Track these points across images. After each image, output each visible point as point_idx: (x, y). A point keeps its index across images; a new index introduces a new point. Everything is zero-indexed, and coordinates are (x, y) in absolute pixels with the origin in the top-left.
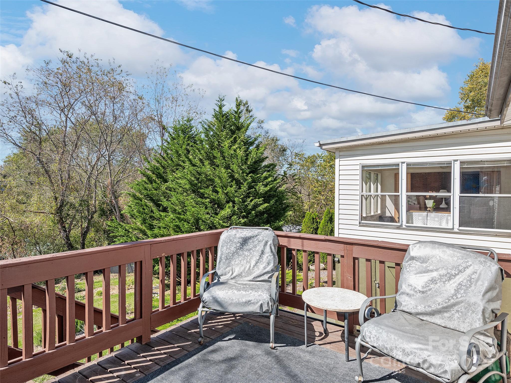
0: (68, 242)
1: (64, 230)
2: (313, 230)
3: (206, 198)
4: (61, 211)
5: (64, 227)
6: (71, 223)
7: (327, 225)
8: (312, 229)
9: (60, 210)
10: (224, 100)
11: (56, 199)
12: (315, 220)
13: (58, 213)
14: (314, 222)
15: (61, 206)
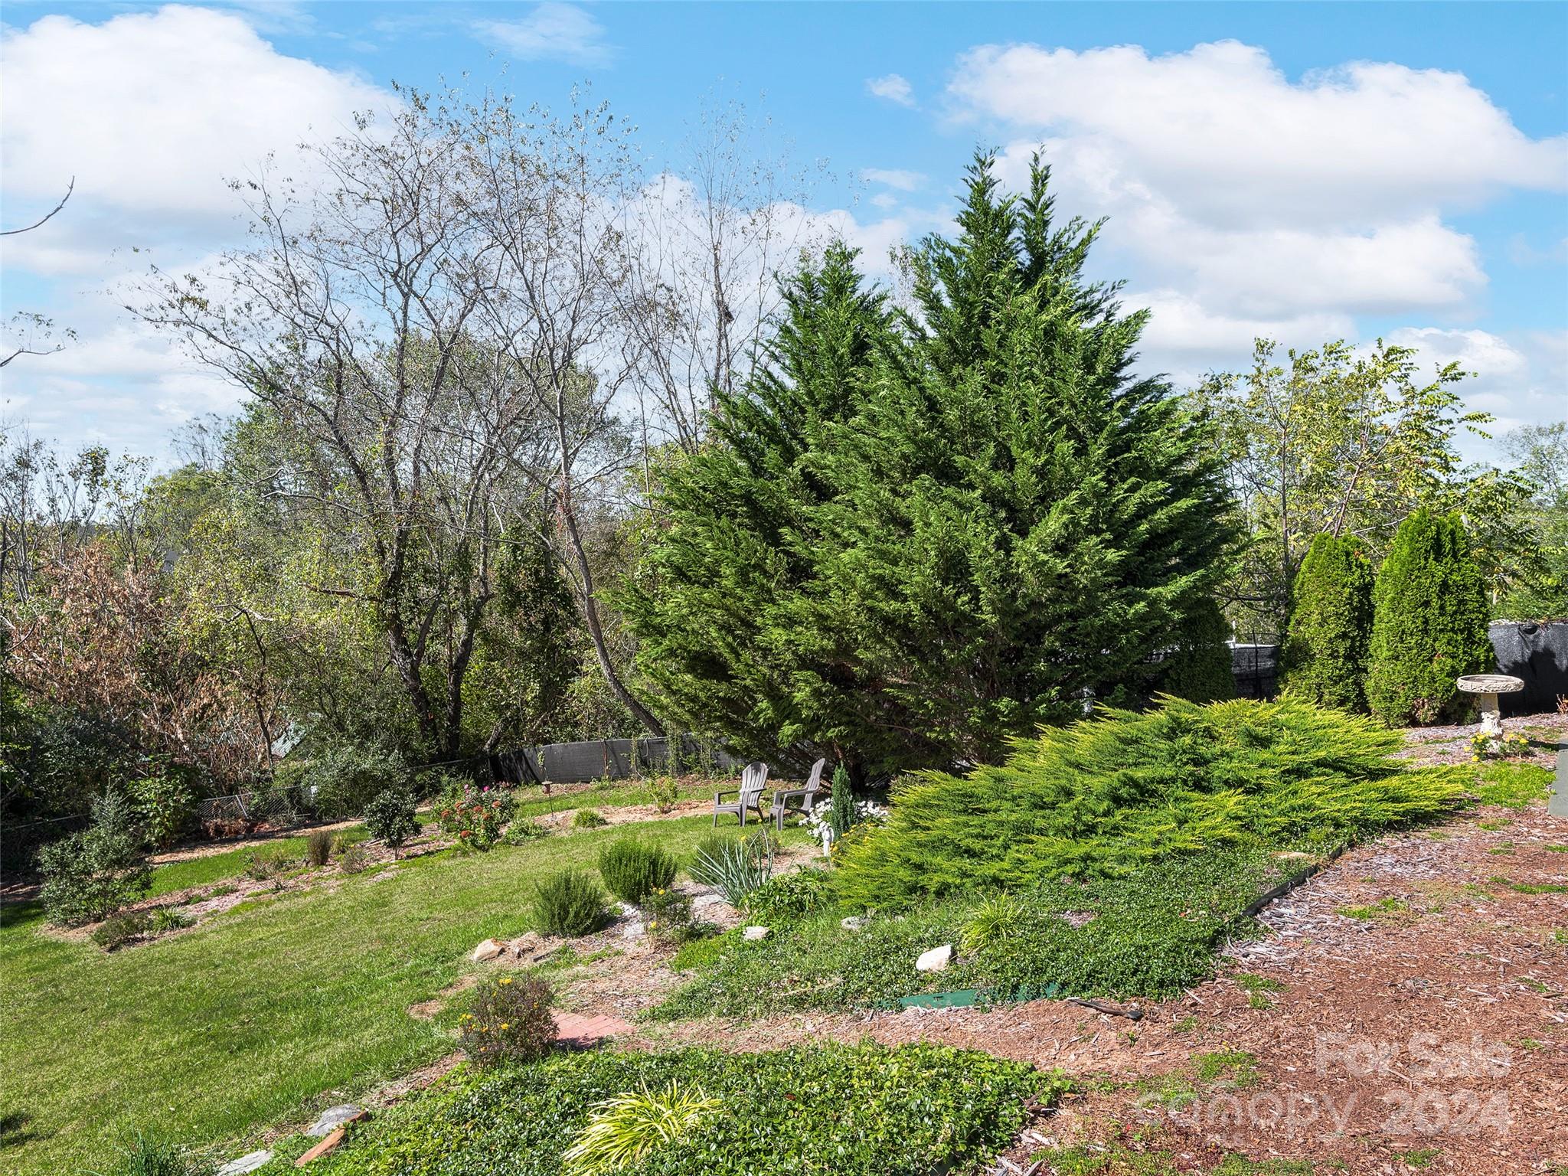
0: (416, 689)
1: (404, 651)
2: (1351, 594)
3: (971, 486)
4: (397, 590)
5: (405, 641)
6: (425, 629)
7: (1425, 568)
8: (1347, 590)
9: (393, 585)
10: (991, 164)
11: (381, 551)
12: (1352, 558)
13: (388, 596)
14: (1350, 565)
15: (396, 575)
